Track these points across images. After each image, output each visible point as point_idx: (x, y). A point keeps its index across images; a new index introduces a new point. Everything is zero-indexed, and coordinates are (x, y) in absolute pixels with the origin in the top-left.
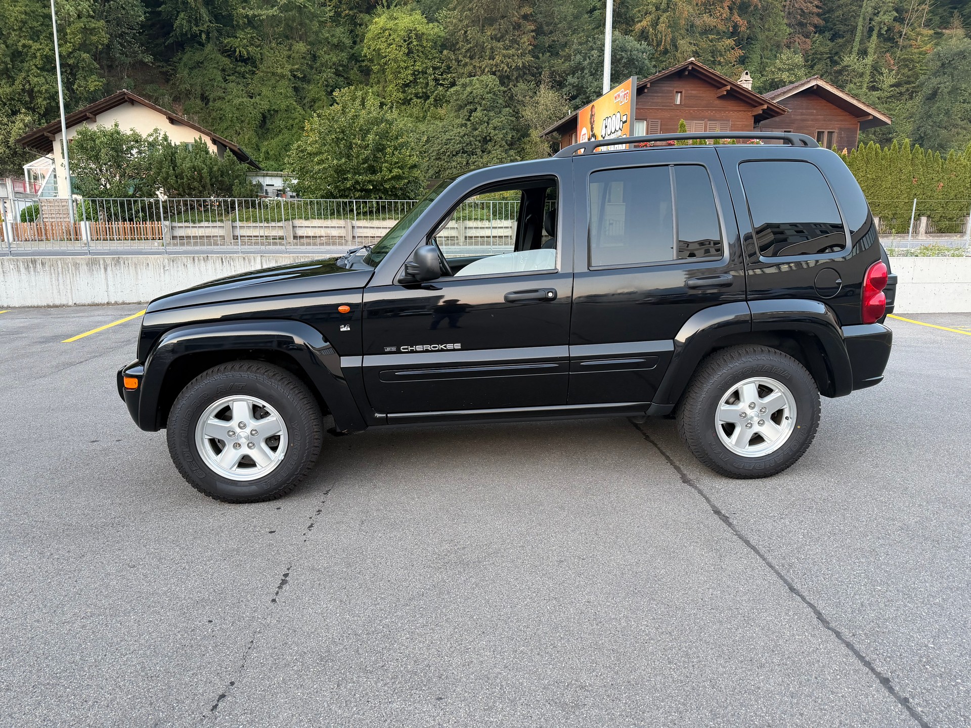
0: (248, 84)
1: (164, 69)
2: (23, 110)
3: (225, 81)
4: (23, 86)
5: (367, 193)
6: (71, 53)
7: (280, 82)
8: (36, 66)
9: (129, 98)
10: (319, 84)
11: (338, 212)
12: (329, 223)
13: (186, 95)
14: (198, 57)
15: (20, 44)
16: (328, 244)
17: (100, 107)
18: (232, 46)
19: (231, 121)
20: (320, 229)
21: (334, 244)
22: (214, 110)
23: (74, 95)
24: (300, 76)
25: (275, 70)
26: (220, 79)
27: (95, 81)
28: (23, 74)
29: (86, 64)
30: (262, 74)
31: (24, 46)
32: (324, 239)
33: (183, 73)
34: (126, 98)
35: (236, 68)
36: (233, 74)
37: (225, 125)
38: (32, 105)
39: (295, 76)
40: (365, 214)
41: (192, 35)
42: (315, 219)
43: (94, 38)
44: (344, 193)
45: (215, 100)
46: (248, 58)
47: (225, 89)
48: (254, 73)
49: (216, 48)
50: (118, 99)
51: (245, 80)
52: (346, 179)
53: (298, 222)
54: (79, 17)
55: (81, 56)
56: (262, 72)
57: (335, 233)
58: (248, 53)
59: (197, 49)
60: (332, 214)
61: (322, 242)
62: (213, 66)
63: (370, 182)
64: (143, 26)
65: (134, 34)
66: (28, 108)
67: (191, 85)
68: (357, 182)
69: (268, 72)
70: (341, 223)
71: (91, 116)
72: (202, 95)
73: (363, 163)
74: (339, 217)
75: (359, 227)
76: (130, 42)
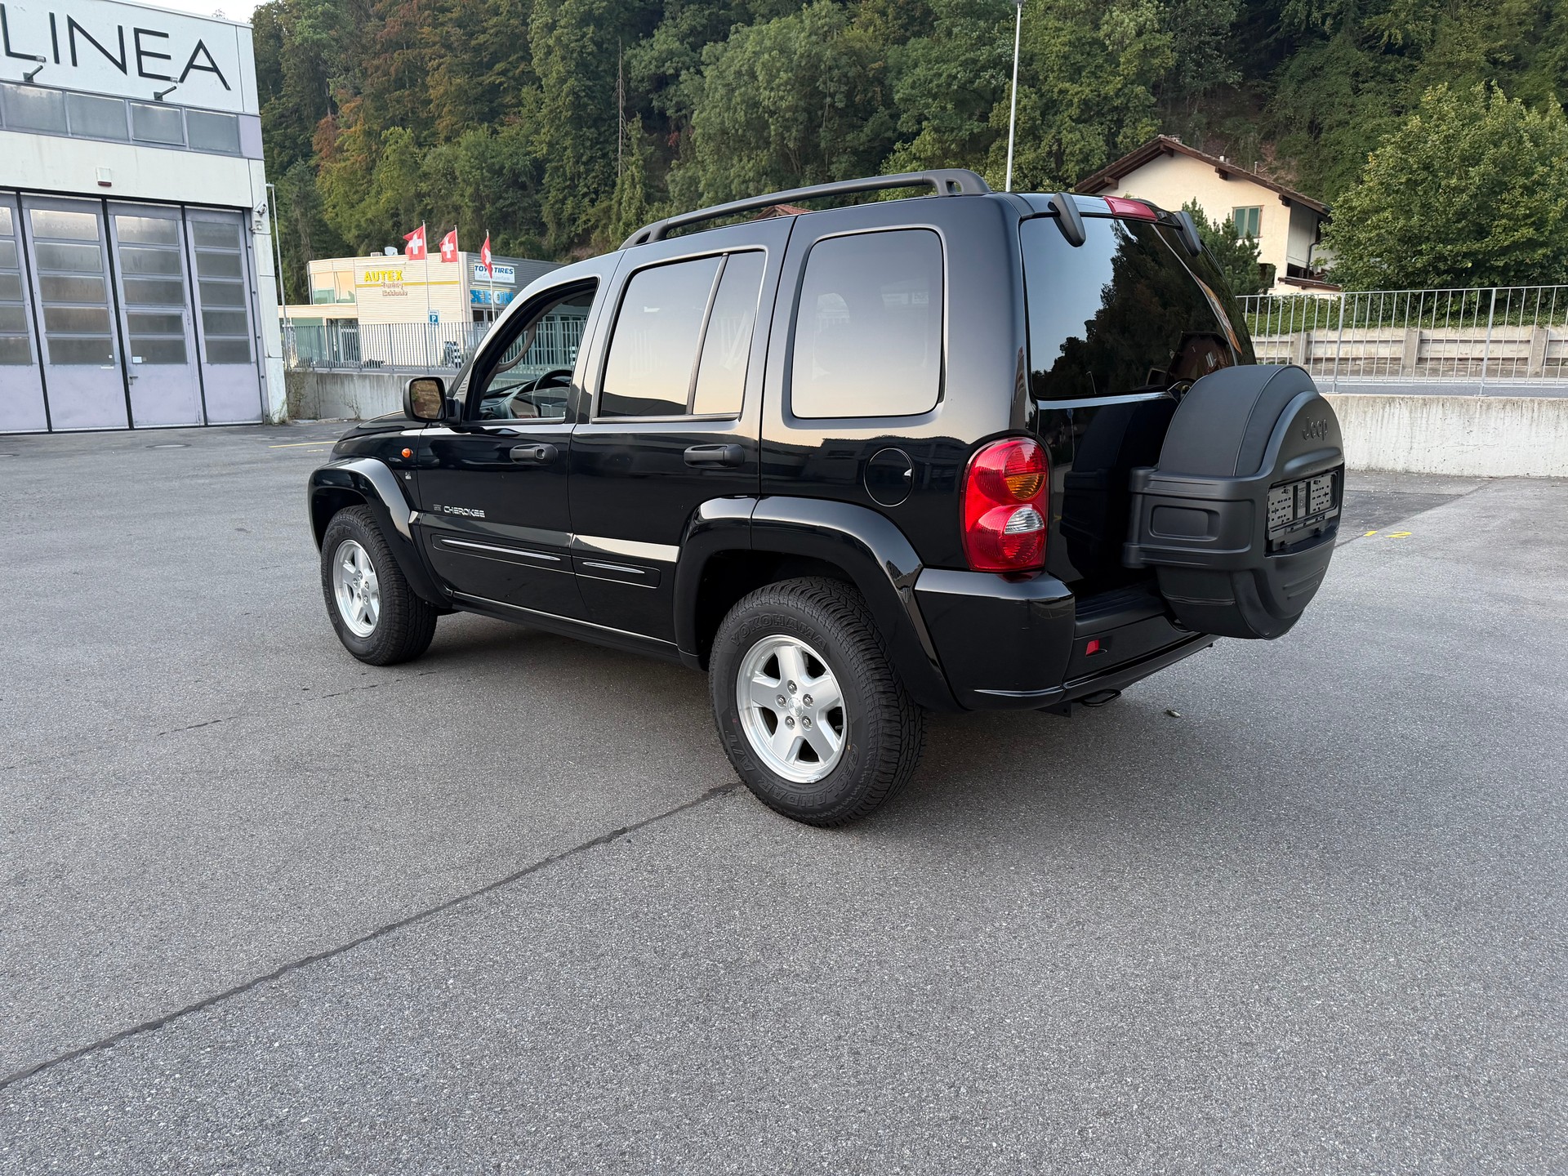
0: (1397, 92)
1: (1259, 90)
2: (1047, 182)
3: (1355, 94)
4: (1050, 147)
5: (1461, 277)
6: (1120, 90)
7: (1462, 77)
8: (1070, 117)
9: (1165, 147)
10: (1546, 70)
11: (1402, 313)
12: (1376, 334)
13: (1286, 126)
14: (1316, 59)
15: (1056, 90)
16: (1368, 372)
17: (1124, 166)
18: (1378, 28)
19: (1352, 161)
20: (1358, 345)
21: (1381, 372)
22: (1326, 145)
23: (1114, 151)
24: (1507, 58)
25: (1455, 58)
26: (1348, 90)
27: (1147, 125)
28: (1053, 131)
29: (1139, 101)
30: (1426, 69)
31: (1061, 92)
32: (1361, 363)
33: (1287, 90)
34: (1162, 147)
35: (1379, 67)
36: (1372, 77)
37: (1339, 169)
38: (1060, 174)
39: (1495, 62)
40: (1455, 315)
41: (1308, 27)
42: (1351, 327)
43: (1156, 61)
44: (1415, 279)
45: (1331, 128)
46: (1405, 46)
47: (1352, 106)
48: (1413, 69)
49: (1351, 38)
50: (1150, 151)
51: (1392, 86)
52: (1420, 253)
53: (1317, 335)
54: (1139, 34)
55: (1133, 91)
56: (1428, 65)
57: (1384, 352)
58: (1406, 36)
59: (1317, 47)
60: (1387, 318)
61: (1356, 368)
62: (1339, 70)
63: (1466, 255)
64: (1233, 25)
65: (1219, 42)
66: (1054, 179)
67: (1296, 109)
68: (1441, 258)
69: (1440, 64)
70: (1400, 333)
71: (1110, 180)
72: (1312, 122)
73: (1458, 221)
74: (1399, 323)
75: (1435, 341)
76: (1211, 56)
